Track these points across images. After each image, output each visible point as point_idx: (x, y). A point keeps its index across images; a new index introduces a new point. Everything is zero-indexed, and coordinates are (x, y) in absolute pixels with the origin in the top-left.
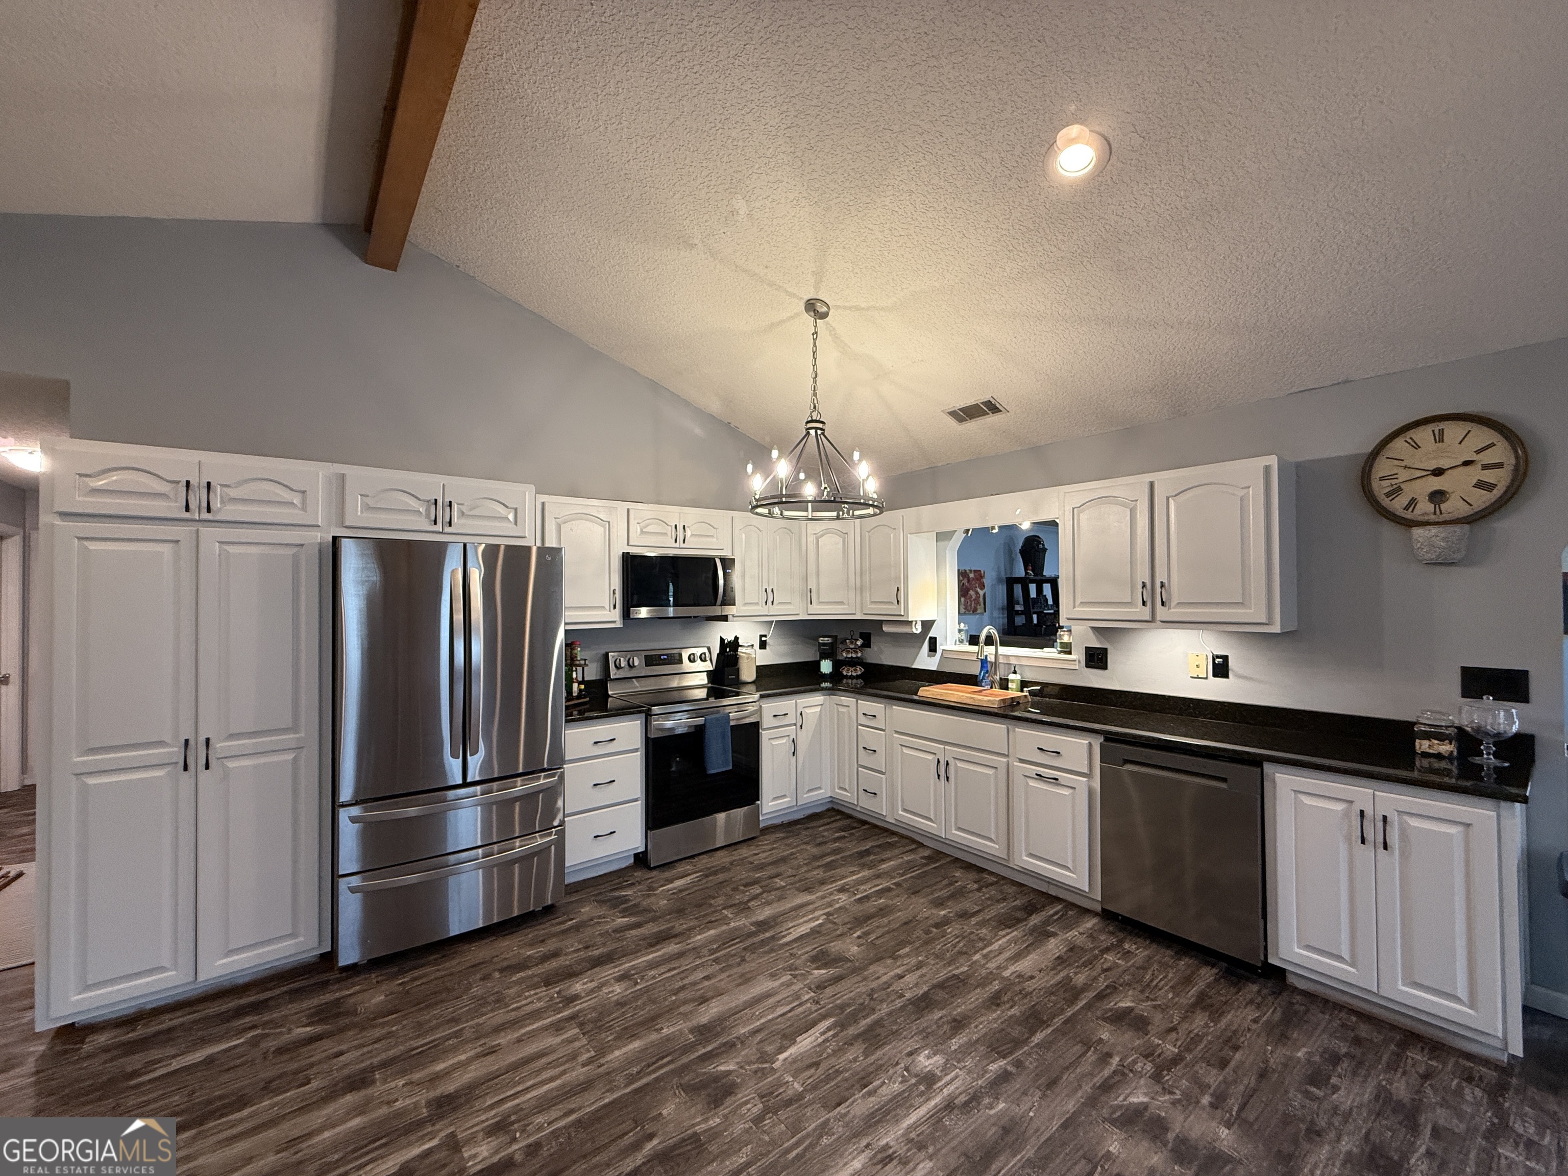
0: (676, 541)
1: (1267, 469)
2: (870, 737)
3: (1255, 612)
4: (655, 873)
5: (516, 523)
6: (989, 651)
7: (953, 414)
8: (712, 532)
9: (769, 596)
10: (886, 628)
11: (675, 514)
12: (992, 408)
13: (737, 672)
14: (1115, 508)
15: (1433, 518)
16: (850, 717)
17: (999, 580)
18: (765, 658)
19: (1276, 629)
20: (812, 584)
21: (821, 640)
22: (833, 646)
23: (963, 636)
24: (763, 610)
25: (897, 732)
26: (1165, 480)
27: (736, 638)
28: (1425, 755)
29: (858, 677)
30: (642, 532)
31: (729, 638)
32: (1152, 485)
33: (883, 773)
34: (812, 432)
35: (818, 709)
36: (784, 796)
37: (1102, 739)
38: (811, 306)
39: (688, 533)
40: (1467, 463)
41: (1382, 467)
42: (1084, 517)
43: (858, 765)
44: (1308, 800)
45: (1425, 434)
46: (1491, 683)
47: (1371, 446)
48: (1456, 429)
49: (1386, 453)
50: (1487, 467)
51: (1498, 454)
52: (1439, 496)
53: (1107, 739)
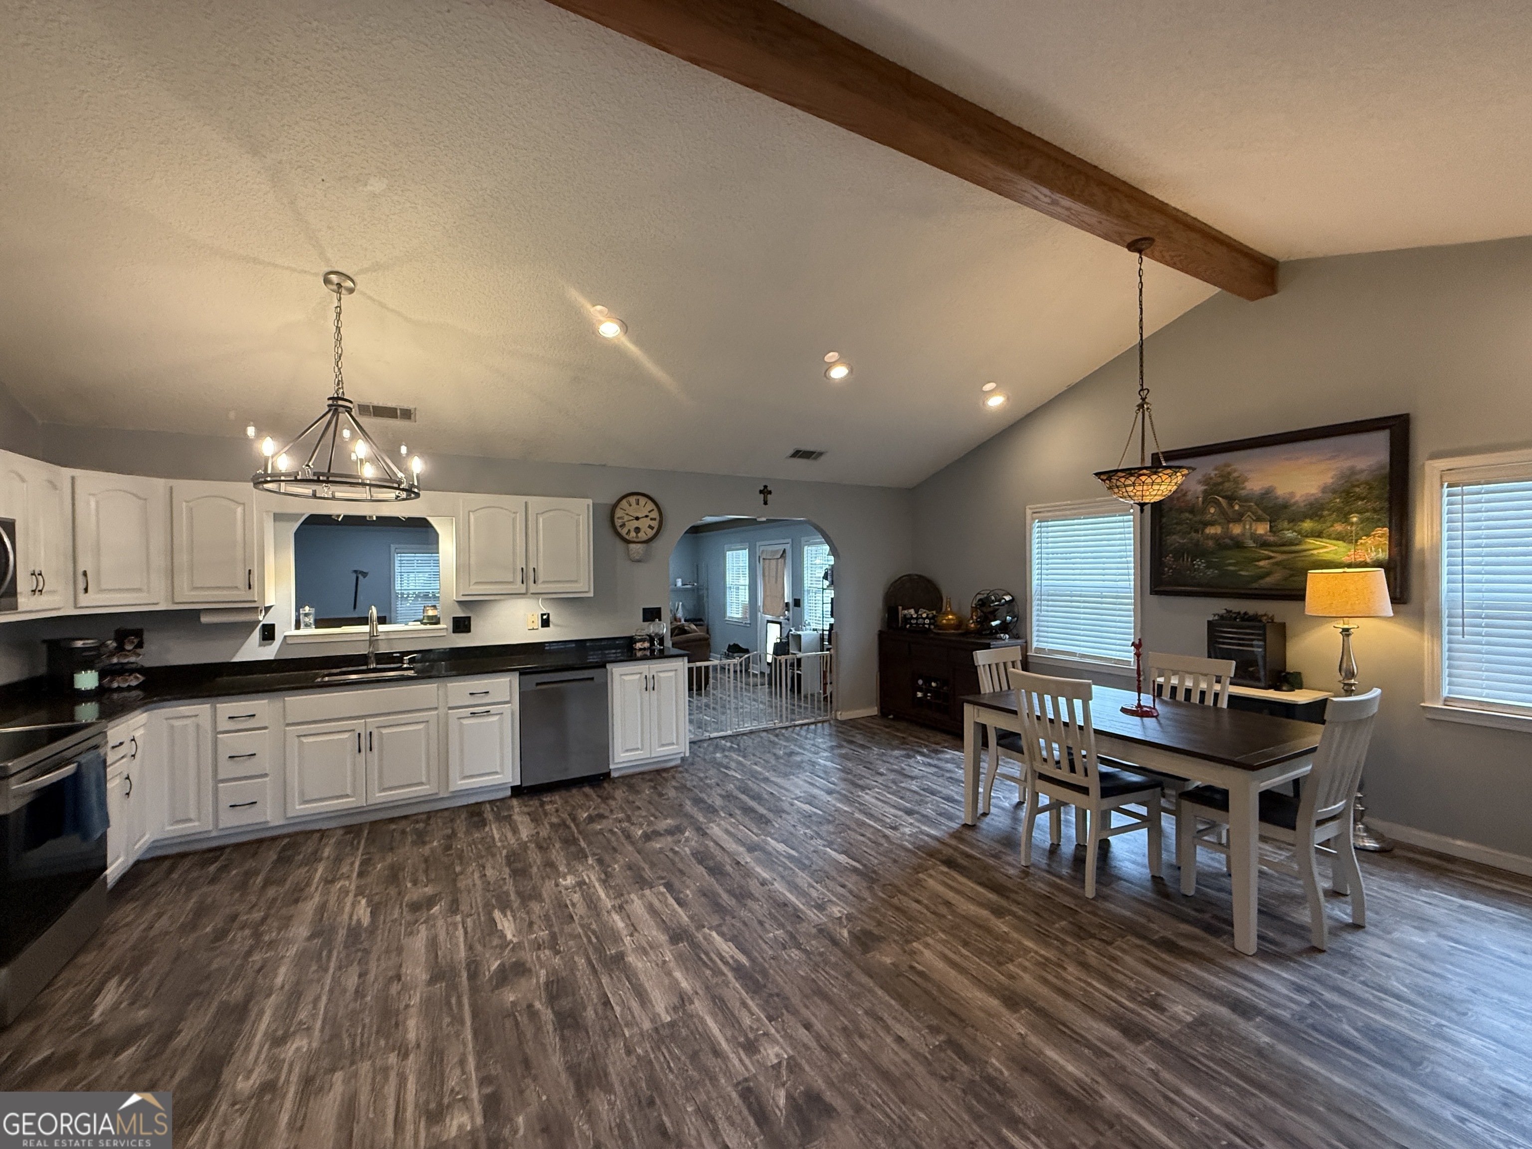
1: (588, 505)
3: (582, 586)
10: (205, 619)
12: (406, 415)
15: (635, 540)
16: (198, 727)
19: (591, 594)
20: (87, 565)
21: (77, 643)
22: (93, 650)
23: (311, 620)
24: (28, 603)
25: (290, 724)
26: (536, 503)
28: (640, 649)
29: (136, 687)
32: (525, 503)
33: (263, 776)
37: (516, 675)
38: (331, 277)
40: (647, 516)
41: (619, 513)
43: (217, 781)
44: (626, 678)
45: (632, 499)
46: (651, 615)
47: (614, 501)
48: (643, 500)
49: (620, 506)
50: (652, 519)
51: (655, 514)
52: (637, 530)
53: (521, 674)
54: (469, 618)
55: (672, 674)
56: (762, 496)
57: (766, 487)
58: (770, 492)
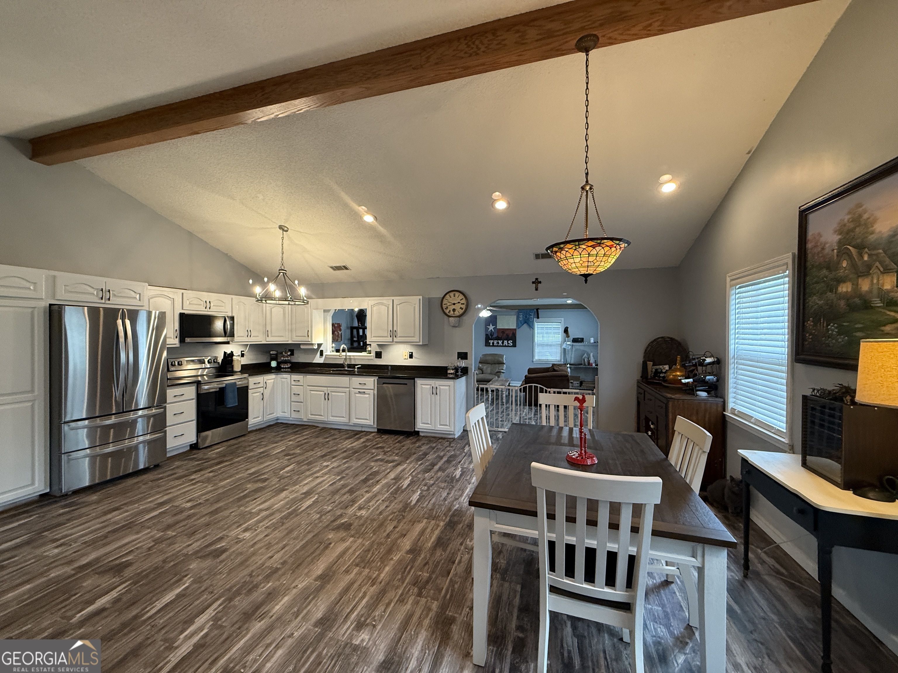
0: (206, 308)
1: (420, 299)
2: (296, 390)
3: (416, 339)
4: (203, 450)
5: (140, 300)
6: (344, 354)
7: (332, 267)
8: (223, 304)
9: (249, 333)
10: (302, 347)
11: (206, 296)
12: (346, 268)
13: (232, 367)
14: (384, 307)
15: (453, 315)
16: (287, 383)
17: (347, 328)
18: (245, 361)
19: (421, 343)
20: (268, 328)
21: (271, 352)
22: (276, 355)
23: (334, 349)
24: (245, 339)
25: (308, 386)
26: (397, 300)
27: (232, 352)
28: (449, 374)
29: (288, 368)
30: (190, 304)
31: (229, 352)
32: (393, 300)
33: (302, 402)
34: (282, 274)
35: (273, 381)
36: (258, 417)
37: (377, 378)
38: (281, 227)
39: (212, 305)
40: (459, 303)
41: (445, 302)
42: (375, 308)
43: (291, 401)
44: (423, 386)
45: (452, 294)
46: (463, 356)
47: (442, 296)
48: (457, 294)
49: (445, 298)
50: (462, 304)
51: (464, 301)
52: (454, 310)
53: (379, 378)
54: (381, 352)
55: (447, 388)
56: (534, 285)
57: (537, 279)
58: (540, 282)
